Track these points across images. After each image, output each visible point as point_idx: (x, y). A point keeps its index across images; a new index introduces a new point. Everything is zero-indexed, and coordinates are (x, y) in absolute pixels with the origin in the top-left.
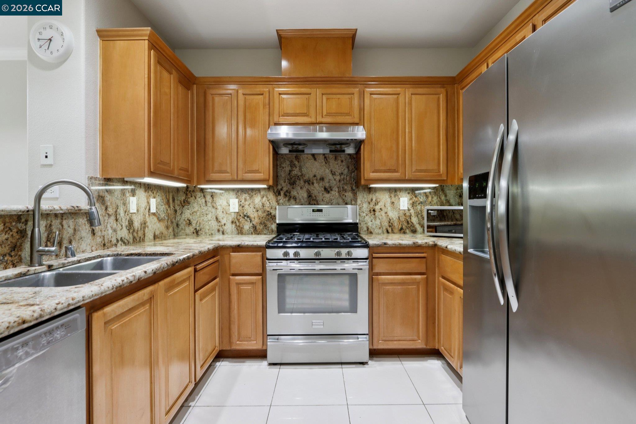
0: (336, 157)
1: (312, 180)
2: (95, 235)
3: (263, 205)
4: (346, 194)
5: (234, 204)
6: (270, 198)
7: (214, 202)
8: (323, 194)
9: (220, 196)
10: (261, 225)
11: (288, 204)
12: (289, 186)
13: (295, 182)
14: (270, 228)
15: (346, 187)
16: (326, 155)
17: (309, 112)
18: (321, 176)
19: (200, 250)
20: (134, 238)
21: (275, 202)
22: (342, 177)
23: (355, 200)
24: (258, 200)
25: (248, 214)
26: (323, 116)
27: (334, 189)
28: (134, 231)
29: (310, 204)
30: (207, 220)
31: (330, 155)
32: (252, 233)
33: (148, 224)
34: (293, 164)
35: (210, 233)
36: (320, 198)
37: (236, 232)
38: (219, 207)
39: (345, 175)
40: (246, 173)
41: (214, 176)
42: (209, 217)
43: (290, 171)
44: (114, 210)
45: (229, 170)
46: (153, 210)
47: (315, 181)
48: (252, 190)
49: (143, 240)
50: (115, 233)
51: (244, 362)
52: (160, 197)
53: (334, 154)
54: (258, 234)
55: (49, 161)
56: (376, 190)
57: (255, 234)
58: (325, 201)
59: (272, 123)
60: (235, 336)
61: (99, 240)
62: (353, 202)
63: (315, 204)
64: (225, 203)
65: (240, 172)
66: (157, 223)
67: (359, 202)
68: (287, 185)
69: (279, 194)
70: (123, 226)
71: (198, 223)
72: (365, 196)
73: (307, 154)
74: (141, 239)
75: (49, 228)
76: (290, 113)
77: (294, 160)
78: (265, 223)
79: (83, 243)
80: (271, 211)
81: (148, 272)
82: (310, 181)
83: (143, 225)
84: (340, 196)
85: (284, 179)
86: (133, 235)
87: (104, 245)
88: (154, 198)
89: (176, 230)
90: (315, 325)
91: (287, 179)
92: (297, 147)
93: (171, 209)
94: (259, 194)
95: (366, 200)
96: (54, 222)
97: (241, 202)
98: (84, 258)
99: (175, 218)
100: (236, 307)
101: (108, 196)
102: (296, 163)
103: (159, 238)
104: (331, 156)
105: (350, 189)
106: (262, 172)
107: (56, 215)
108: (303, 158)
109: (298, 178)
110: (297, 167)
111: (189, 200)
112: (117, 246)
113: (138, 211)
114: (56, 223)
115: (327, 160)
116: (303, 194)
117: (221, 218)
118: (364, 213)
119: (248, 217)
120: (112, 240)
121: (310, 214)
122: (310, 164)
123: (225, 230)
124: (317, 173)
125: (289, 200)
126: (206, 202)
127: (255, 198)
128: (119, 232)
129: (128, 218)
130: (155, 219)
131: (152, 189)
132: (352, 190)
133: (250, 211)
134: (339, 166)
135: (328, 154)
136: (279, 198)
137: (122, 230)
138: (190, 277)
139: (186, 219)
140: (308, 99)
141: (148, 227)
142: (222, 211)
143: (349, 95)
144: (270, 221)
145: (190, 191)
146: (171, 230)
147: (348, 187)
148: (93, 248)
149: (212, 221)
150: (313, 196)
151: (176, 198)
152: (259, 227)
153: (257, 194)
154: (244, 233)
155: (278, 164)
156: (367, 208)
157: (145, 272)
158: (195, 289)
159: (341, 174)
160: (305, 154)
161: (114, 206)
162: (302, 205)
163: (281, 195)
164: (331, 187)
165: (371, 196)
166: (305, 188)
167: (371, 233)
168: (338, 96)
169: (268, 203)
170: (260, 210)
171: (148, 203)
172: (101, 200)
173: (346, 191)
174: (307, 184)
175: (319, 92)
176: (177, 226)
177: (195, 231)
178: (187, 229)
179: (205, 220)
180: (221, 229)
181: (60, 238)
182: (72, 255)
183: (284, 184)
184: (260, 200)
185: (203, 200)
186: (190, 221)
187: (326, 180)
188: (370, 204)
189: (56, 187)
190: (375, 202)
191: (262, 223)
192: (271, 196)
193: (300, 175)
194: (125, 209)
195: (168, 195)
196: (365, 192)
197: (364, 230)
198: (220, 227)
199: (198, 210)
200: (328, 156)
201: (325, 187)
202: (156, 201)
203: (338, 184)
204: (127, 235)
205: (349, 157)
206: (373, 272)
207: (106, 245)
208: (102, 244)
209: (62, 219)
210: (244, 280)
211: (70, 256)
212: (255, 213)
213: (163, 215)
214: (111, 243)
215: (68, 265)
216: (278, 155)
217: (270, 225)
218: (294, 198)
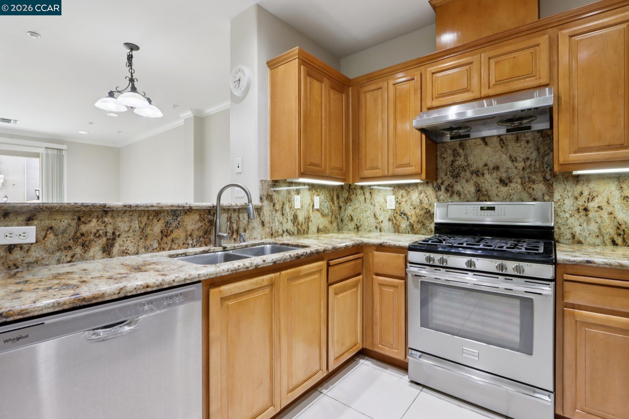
0: (517, 137)
1: (482, 170)
2: (265, 226)
3: (421, 202)
4: (535, 186)
5: (391, 202)
6: (428, 194)
7: (372, 198)
8: (497, 187)
9: (378, 193)
10: (418, 224)
11: (450, 201)
12: (451, 180)
13: (458, 174)
14: (428, 228)
15: (534, 177)
16: (502, 137)
17: (470, 85)
18: (495, 164)
19: (335, 246)
20: (298, 230)
21: (435, 198)
22: (528, 163)
23: (551, 193)
24: (415, 196)
25: (405, 212)
26: (491, 86)
27: (514, 180)
28: (298, 224)
29: (478, 200)
30: (366, 216)
31: (507, 136)
32: (409, 232)
33: (312, 218)
34: (457, 152)
35: (369, 230)
36: (493, 192)
37: (392, 229)
38: (377, 204)
39: (532, 160)
40: (396, 167)
41: (367, 173)
42: (368, 213)
43: (452, 161)
44: (281, 206)
45: (380, 166)
46: (317, 206)
47: (486, 172)
48: (409, 185)
49: (307, 233)
50: (281, 226)
51: (386, 368)
52: (324, 195)
53: (515, 134)
54: (416, 234)
55: (239, 170)
56: (588, 178)
57: (412, 234)
58: (501, 196)
59: (424, 109)
60: (378, 338)
61: (268, 230)
62: (547, 198)
63: (486, 201)
64: (382, 200)
65: (391, 168)
66: (321, 218)
67: (557, 196)
68: (448, 178)
69: (440, 189)
70: (289, 220)
71: (359, 219)
72: (567, 188)
73: (476, 139)
74: (305, 231)
75: (229, 219)
76: (446, 92)
77: (458, 148)
78: (423, 222)
79: (255, 232)
80: (430, 209)
81: (267, 261)
82: (478, 171)
83: (307, 220)
84: (525, 189)
85: (445, 171)
86: (297, 227)
87: (272, 234)
88: (318, 196)
89: (340, 225)
90: (466, 353)
91: (449, 171)
92: (457, 132)
93: (336, 205)
94: (416, 190)
95: (570, 194)
96: (233, 215)
97: (398, 198)
98: (251, 243)
99: (340, 214)
100: (378, 308)
101: (275, 195)
102: (461, 151)
103: (322, 231)
104: (509, 137)
105: (541, 179)
106: (414, 165)
107: (234, 210)
108: (469, 145)
109: (463, 169)
110: (461, 156)
111: (351, 197)
112: (283, 236)
113: (302, 207)
114: (234, 216)
115: (503, 143)
116: (470, 188)
117: (379, 215)
118: (567, 214)
119: (405, 214)
120: (279, 231)
121: (477, 212)
122: (479, 151)
123: (382, 228)
124: (489, 161)
125: (451, 196)
126: (365, 199)
127: (412, 194)
128: (284, 225)
129: (293, 213)
130: (319, 214)
131: (315, 188)
132: (545, 179)
133: (407, 208)
134: (523, 148)
135: (505, 135)
136: (439, 193)
137: (288, 223)
138: (321, 270)
139: (349, 215)
140: (469, 72)
141: (312, 222)
142: (379, 208)
143: (531, 49)
144: (429, 220)
145: (352, 189)
146: (335, 225)
147: (538, 177)
148: (263, 237)
149: (371, 218)
150: (483, 190)
151: (340, 196)
152: (417, 226)
153: (414, 190)
154: (401, 231)
155: (438, 155)
156: (573, 206)
157: (264, 261)
158: (329, 282)
159: (526, 159)
160: (472, 139)
161: (281, 203)
162: (468, 201)
163: (441, 191)
164: (509, 178)
165: (579, 188)
166: (472, 181)
167: (580, 242)
168: (513, 55)
169: (426, 199)
170: (417, 208)
171: (312, 200)
172: (270, 198)
173: (534, 183)
174: (474, 175)
175: (484, 56)
176: (342, 221)
177: (356, 227)
178: (349, 224)
179: (364, 216)
180: (379, 227)
181: (237, 227)
182: (243, 241)
183: (445, 178)
184: (418, 197)
185: (363, 197)
186: (351, 217)
187: (502, 170)
188: (578, 199)
189: (229, 189)
190: (588, 196)
191: (420, 221)
192: (430, 191)
193: (466, 166)
194: (290, 206)
195: (332, 193)
196: (569, 183)
197: (565, 238)
198: (378, 224)
199: (358, 207)
200: (506, 137)
201: (501, 178)
202: (320, 198)
203: (521, 173)
204: (292, 227)
205: (538, 135)
206: (565, 301)
207: (274, 235)
208: (270, 234)
209: (239, 213)
210: (386, 281)
211: (242, 241)
212: (412, 210)
213: (326, 211)
214: (278, 233)
215: (238, 248)
216: (438, 145)
217: (428, 225)
218: (458, 193)
